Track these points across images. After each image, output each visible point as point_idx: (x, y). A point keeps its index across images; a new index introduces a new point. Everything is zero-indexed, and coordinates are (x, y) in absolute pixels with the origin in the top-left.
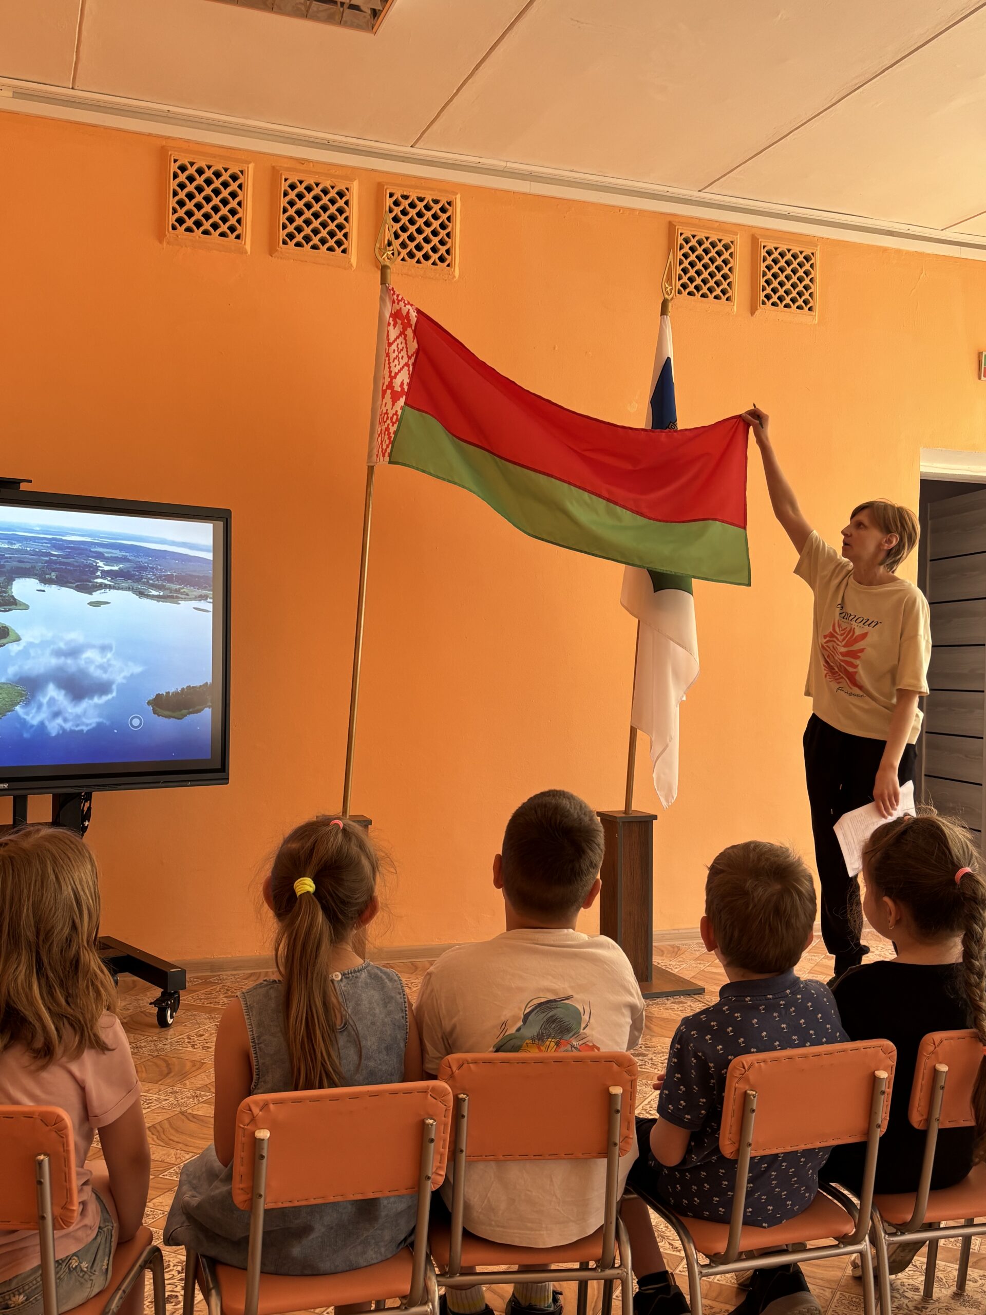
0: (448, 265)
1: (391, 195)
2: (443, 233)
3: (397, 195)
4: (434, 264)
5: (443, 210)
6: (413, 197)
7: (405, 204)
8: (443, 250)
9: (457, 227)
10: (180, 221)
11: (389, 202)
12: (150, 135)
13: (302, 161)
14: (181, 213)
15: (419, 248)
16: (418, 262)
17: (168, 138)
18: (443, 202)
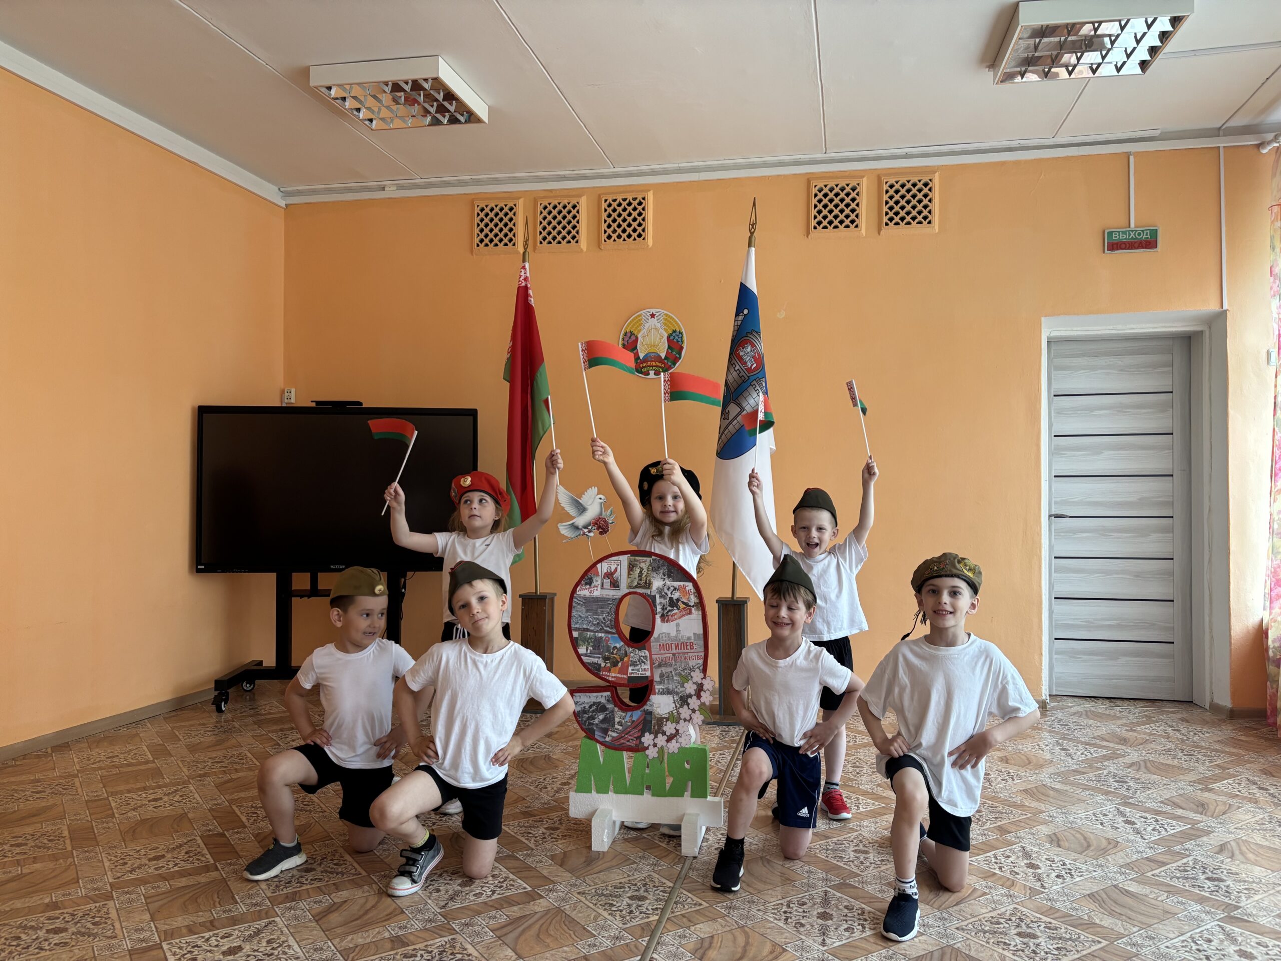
0: (644, 239)
1: (606, 201)
2: (640, 219)
3: (610, 200)
4: (635, 239)
5: (640, 204)
6: (619, 199)
7: (615, 205)
8: (640, 229)
9: (650, 214)
10: (482, 241)
11: (604, 205)
12: (465, 194)
13: (551, 191)
14: (482, 236)
15: (624, 231)
16: (624, 240)
17: (475, 194)
18: (640, 198)
